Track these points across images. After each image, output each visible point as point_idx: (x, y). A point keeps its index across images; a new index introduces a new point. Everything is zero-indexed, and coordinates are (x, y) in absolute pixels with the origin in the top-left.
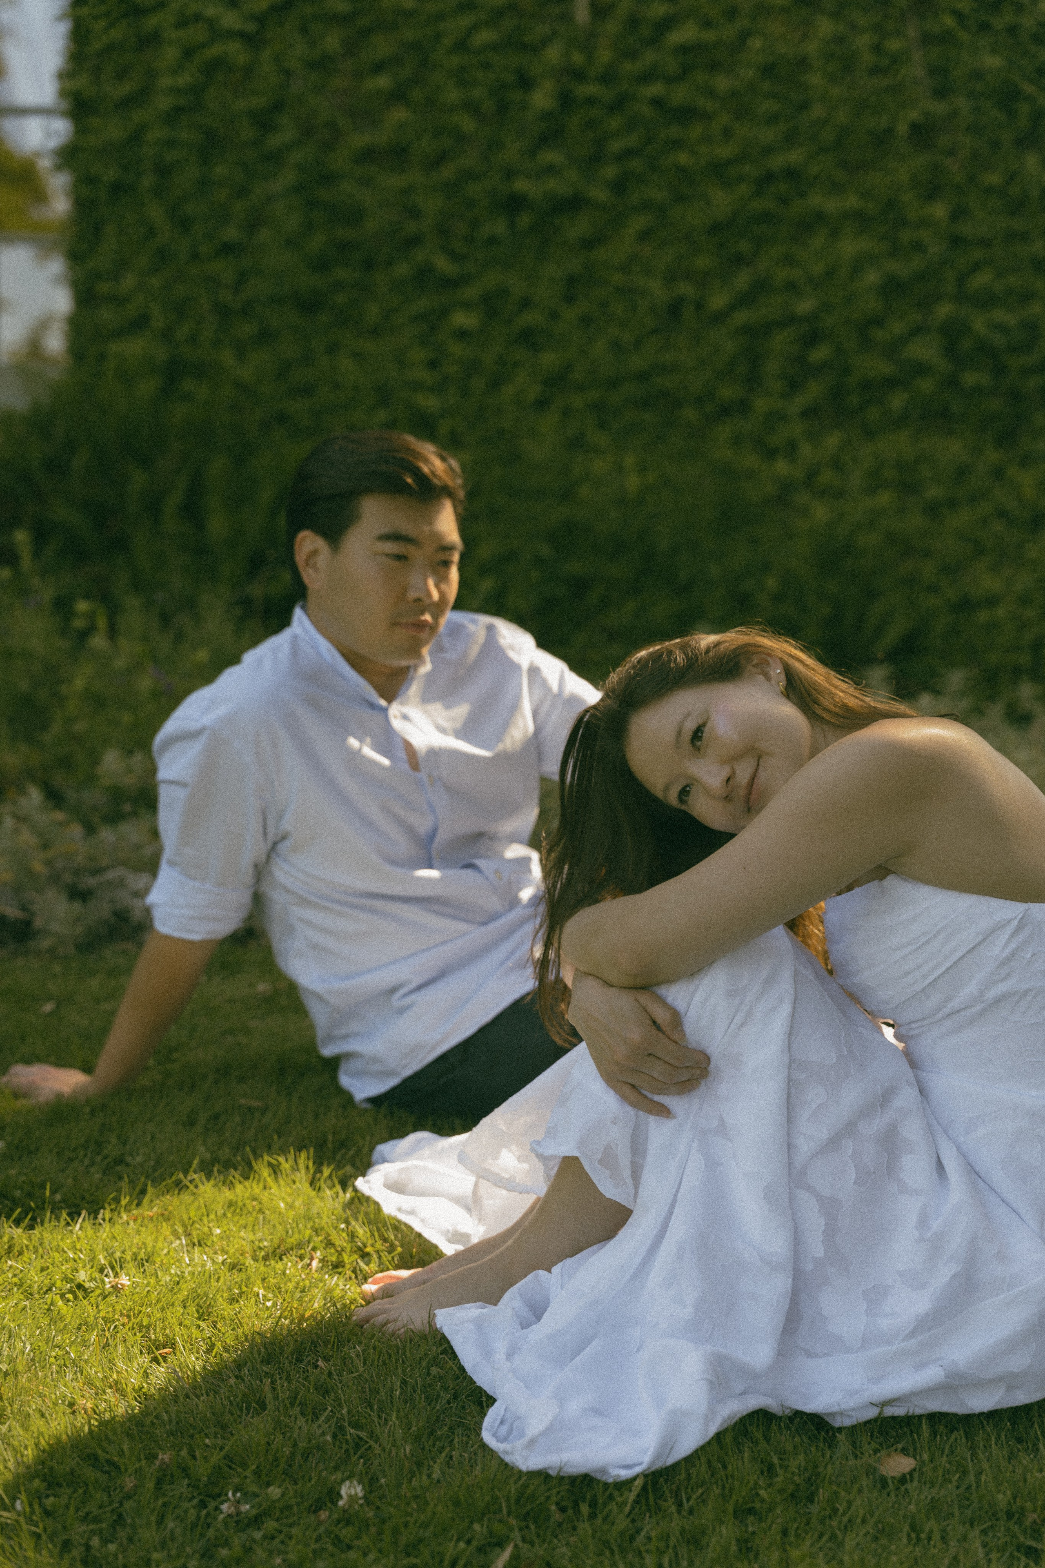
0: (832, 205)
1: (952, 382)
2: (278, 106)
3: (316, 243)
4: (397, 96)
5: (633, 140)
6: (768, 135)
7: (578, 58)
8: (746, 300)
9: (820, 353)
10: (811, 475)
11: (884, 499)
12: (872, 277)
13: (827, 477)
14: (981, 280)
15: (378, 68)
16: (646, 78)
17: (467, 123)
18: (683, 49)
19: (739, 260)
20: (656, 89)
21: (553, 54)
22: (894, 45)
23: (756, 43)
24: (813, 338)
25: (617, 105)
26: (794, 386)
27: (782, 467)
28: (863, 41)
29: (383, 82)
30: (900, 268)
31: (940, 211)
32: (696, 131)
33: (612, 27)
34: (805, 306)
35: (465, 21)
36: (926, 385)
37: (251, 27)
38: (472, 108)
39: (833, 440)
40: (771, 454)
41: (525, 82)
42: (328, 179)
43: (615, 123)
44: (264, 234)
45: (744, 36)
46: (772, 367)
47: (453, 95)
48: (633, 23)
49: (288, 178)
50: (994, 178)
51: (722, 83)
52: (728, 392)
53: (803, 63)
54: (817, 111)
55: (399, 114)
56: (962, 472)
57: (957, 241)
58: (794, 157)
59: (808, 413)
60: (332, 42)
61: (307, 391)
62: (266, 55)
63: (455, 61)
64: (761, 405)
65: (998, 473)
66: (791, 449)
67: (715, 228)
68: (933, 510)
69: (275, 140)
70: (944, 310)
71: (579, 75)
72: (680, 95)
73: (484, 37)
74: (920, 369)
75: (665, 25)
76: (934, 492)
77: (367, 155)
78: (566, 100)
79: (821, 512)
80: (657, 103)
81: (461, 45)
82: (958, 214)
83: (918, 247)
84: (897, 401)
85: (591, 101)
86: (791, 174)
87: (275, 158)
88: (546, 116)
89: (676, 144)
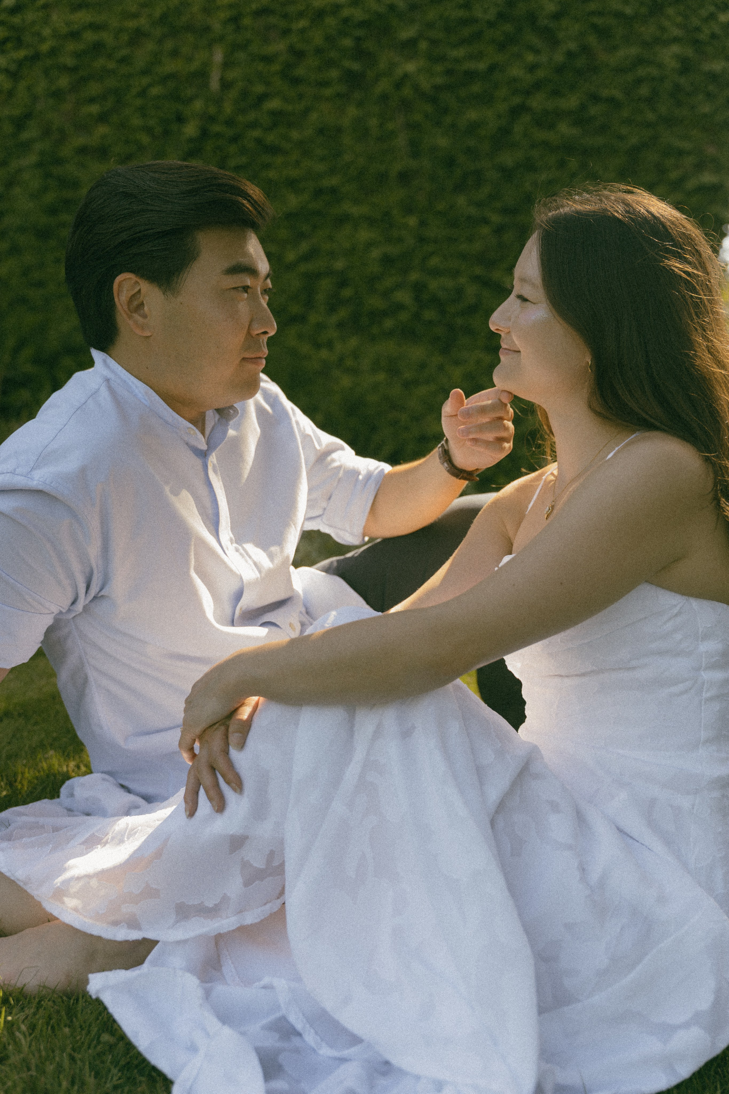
0: (355, 210)
1: (417, 316)
2: (28, 116)
3: (50, 197)
4: (102, 118)
5: (243, 160)
6: (320, 167)
7: (212, 110)
8: (306, 258)
9: (347, 292)
10: (341, 359)
11: (381, 377)
12: (376, 253)
13: (349, 362)
14: (434, 261)
15: (92, 100)
16: (253, 125)
17: (145, 139)
18: (274, 113)
19: (302, 236)
20: (256, 133)
21: (198, 105)
22: (390, 126)
23: (314, 116)
24: (343, 283)
25: (235, 139)
26: (332, 309)
27: (324, 354)
28: (373, 122)
29: (94, 109)
30: (393, 250)
31: (412, 221)
32: (279, 160)
33: (233, 94)
34: (339, 265)
35: (145, 81)
36: (404, 316)
37: (13, 67)
38: (149, 130)
39: (353, 342)
40: (318, 346)
41: (180, 119)
42: (59, 161)
43: (233, 149)
44: (17, 190)
45: (307, 111)
46: (320, 297)
47: (136, 121)
48: (244, 94)
49: (32, 159)
50: (441, 206)
51: (295, 135)
52: (295, 309)
53: (339, 130)
54: (347, 157)
55: (102, 130)
56: (423, 366)
57: (422, 240)
58: (334, 181)
59: (340, 325)
60: (64, 82)
61: (40, 284)
62: (22, 85)
63: (139, 102)
64: (314, 318)
65: (441, 368)
66: (330, 345)
67: (289, 216)
68: (407, 385)
69: (25, 135)
70: (414, 276)
71: (212, 119)
72: (271, 138)
73: (155, 91)
74: (400, 307)
75: (262, 98)
76: (408, 375)
77: (83, 150)
78: (204, 133)
79: (346, 381)
80: (259, 141)
81: (143, 93)
82: (423, 223)
83: (400, 240)
84: (389, 323)
85: (218, 135)
86: (333, 191)
87: (25, 146)
88: (191, 140)
89: (267, 166)
